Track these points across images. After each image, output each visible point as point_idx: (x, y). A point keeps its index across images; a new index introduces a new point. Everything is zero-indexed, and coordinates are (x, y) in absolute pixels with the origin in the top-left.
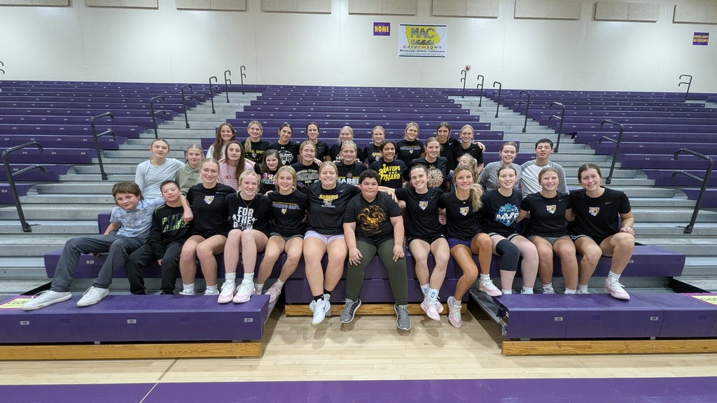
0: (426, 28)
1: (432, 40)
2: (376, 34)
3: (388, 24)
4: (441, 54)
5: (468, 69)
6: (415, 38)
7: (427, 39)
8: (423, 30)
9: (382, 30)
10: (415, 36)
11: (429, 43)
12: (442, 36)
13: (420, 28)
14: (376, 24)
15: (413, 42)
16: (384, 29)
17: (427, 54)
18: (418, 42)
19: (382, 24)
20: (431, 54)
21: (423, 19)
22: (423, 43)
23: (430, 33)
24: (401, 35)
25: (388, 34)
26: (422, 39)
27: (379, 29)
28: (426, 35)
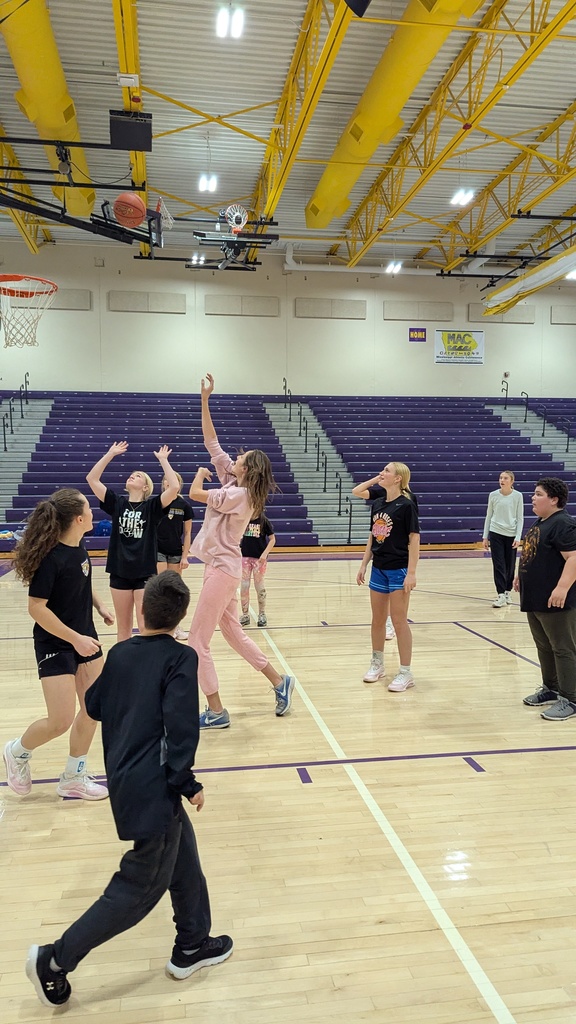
0: (462, 334)
1: (469, 346)
2: (411, 339)
3: (424, 330)
4: (478, 360)
5: (506, 375)
6: (452, 344)
7: (464, 345)
8: (459, 336)
9: (418, 335)
10: (451, 342)
11: (465, 349)
12: (479, 342)
13: (456, 334)
14: (411, 330)
15: (449, 348)
16: (420, 335)
17: (464, 360)
18: (455, 348)
19: (418, 330)
20: (468, 360)
21: (459, 324)
22: (460, 349)
23: (467, 339)
24: (437, 342)
25: (424, 340)
26: (459, 345)
27: (415, 335)
28: (463, 341)
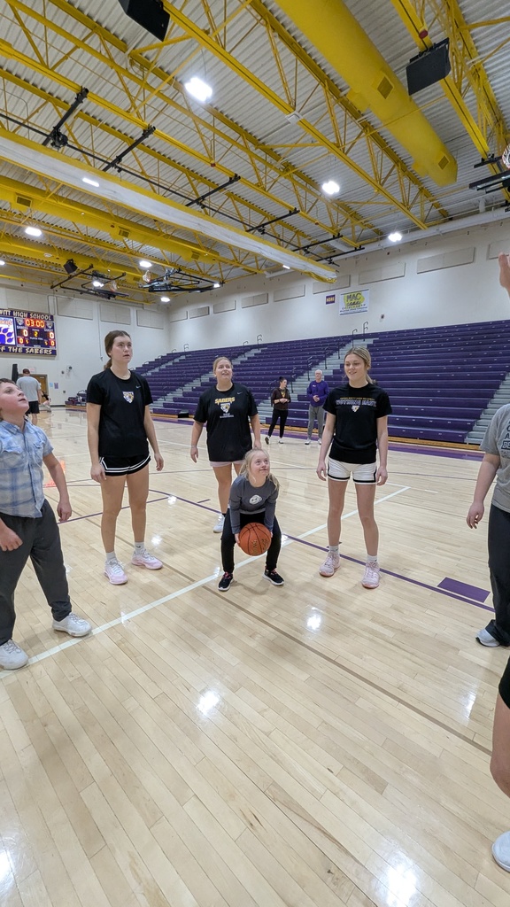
0: (356, 294)
1: (360, 300)
2: (327, 303)
3: (334, 296)
4: (365, 309)
5: (382, 317)
7: (356, 301)
8: (354, 296)
9: (331, 300)
10: (349, 301)
11: (357, 303)
12: (366, 298)
13: (352, 294)
14: (327, 297)
15: (347, 305)
16: (332, 299)
17: (356, 311)
18: (351, 304)
19: (331, 296)
20: (359, 310)
21: (354, 288)
22: (354, 304)
23: (358, 296)
26: (354, 302)
27: (329, 300)
28: (356, 299)
